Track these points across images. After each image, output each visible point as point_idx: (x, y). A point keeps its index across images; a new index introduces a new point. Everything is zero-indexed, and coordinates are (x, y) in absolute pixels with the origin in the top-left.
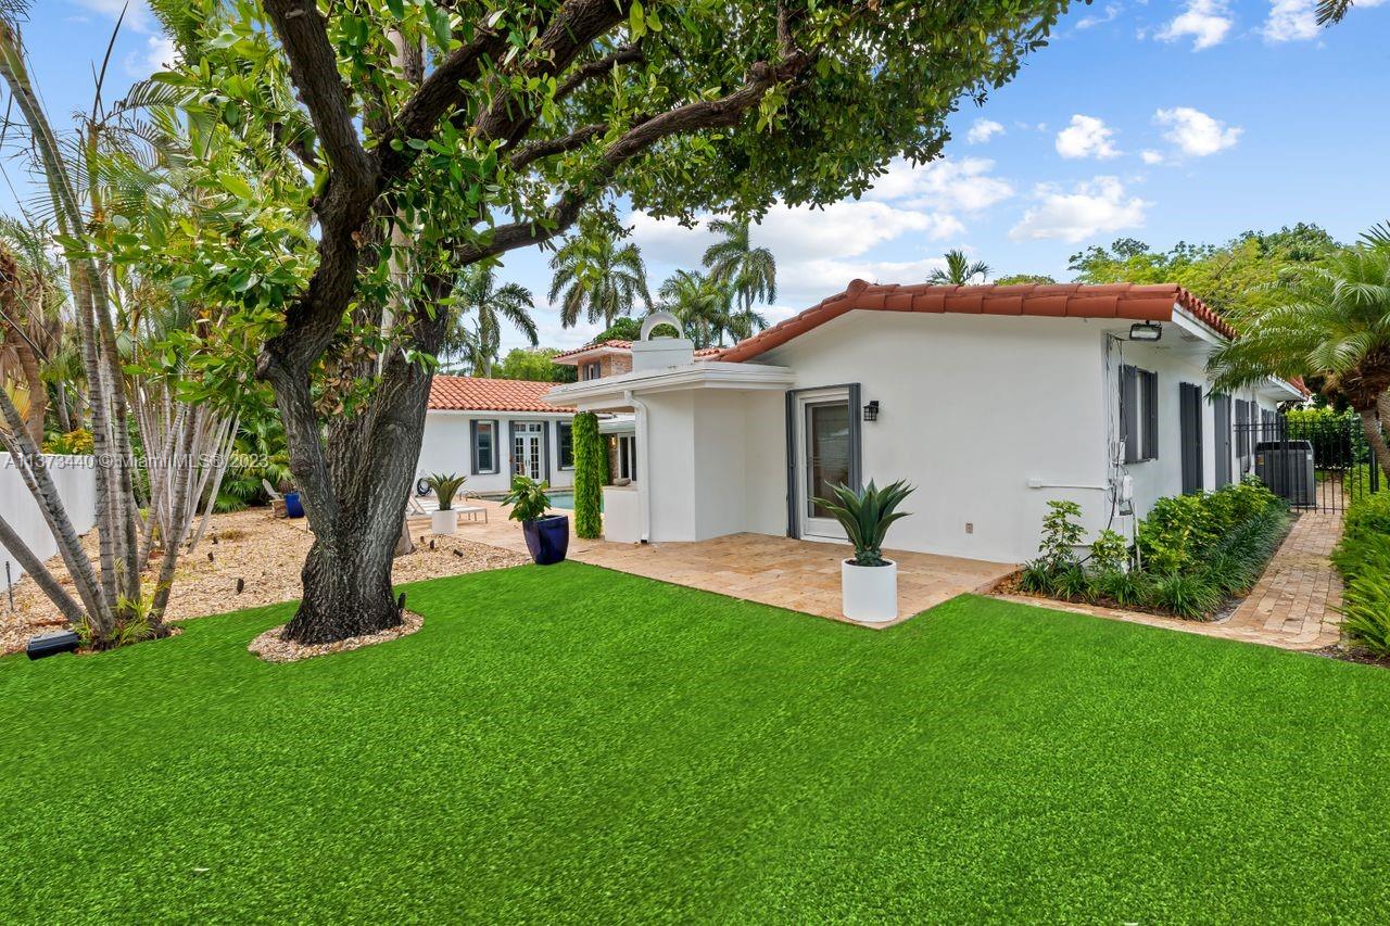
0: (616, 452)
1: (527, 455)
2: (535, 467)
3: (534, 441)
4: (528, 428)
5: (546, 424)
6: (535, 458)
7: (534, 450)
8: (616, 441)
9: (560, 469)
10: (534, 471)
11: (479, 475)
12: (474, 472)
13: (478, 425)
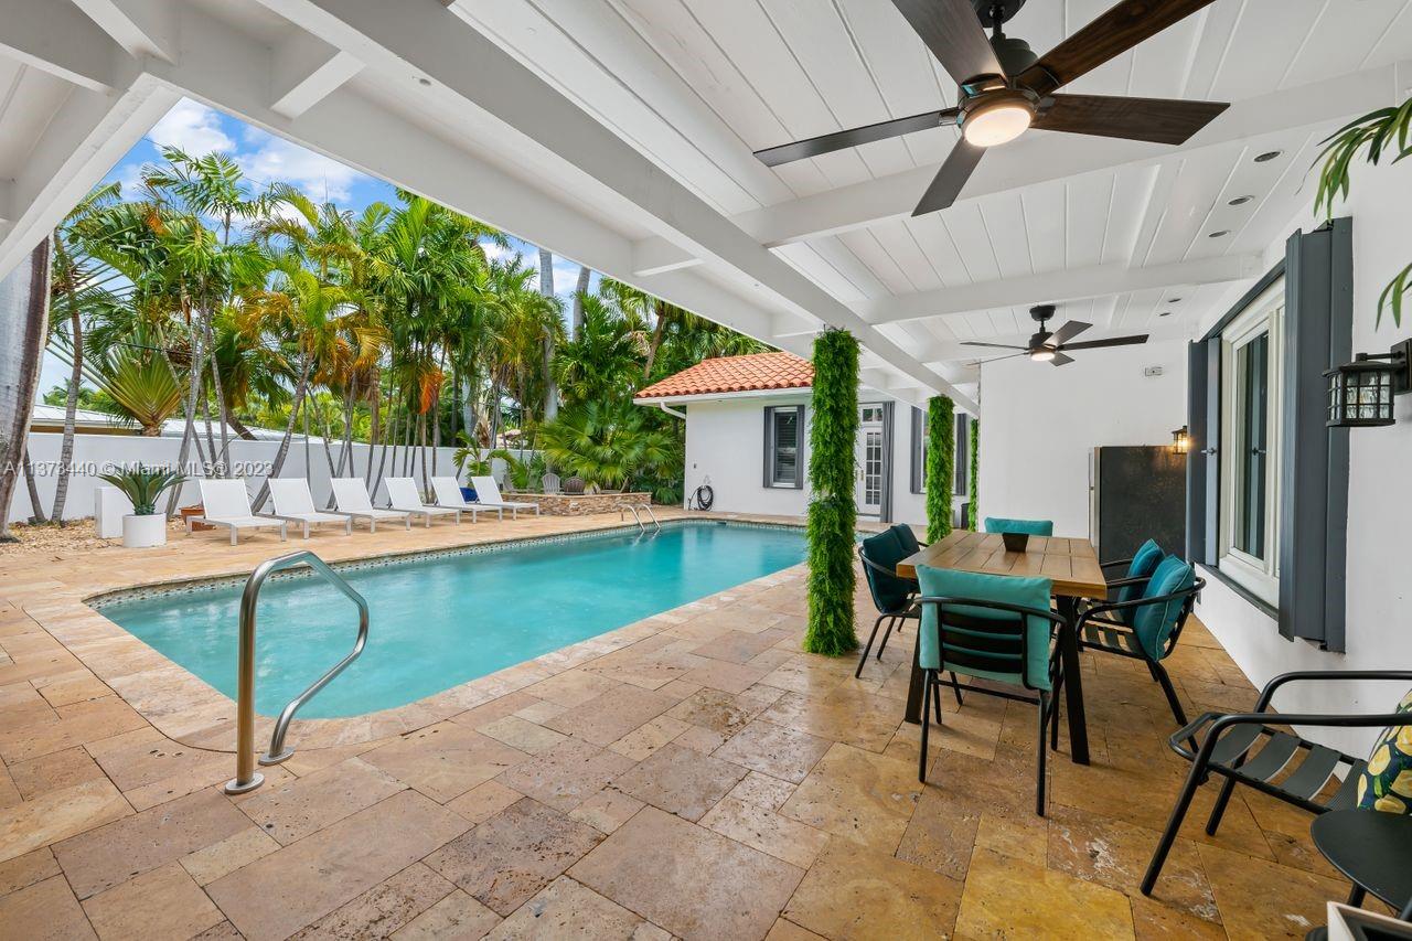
2: (872, 485)
3: (872, 440)
5: (890, 407)
6: (872, 468)
7: (872, 453)
9: (915, 491)
10: (873, 490)
11: (772, 490)
12: (767, 485)
13: (776, 414)
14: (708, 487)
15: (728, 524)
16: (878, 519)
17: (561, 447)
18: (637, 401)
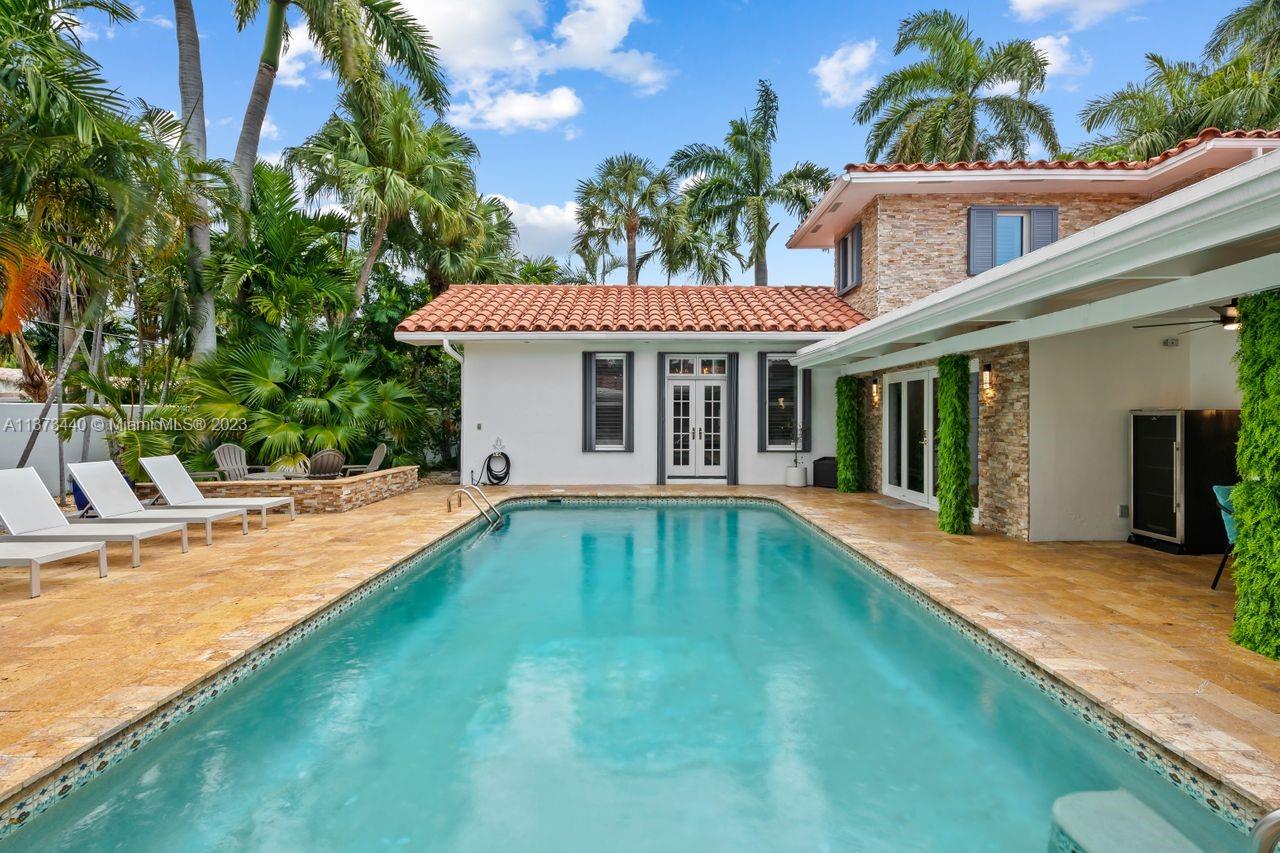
0: (880, 418)
1: (697, 418)
2: (712, 443)
3: (711, 394)
4: (697, 367)
5: (734, 357)
6: (711, 425)
7: (711, 409)
8: (881, 393)
9: (762, 449)
10: (712, 450)
11: (597, 455)
12: (587, 448)
13: (597, 361)
14: (503, 454)
15: (565, 502)
16: (724, 481)
17: (230, 400)
18: (399, 336)
